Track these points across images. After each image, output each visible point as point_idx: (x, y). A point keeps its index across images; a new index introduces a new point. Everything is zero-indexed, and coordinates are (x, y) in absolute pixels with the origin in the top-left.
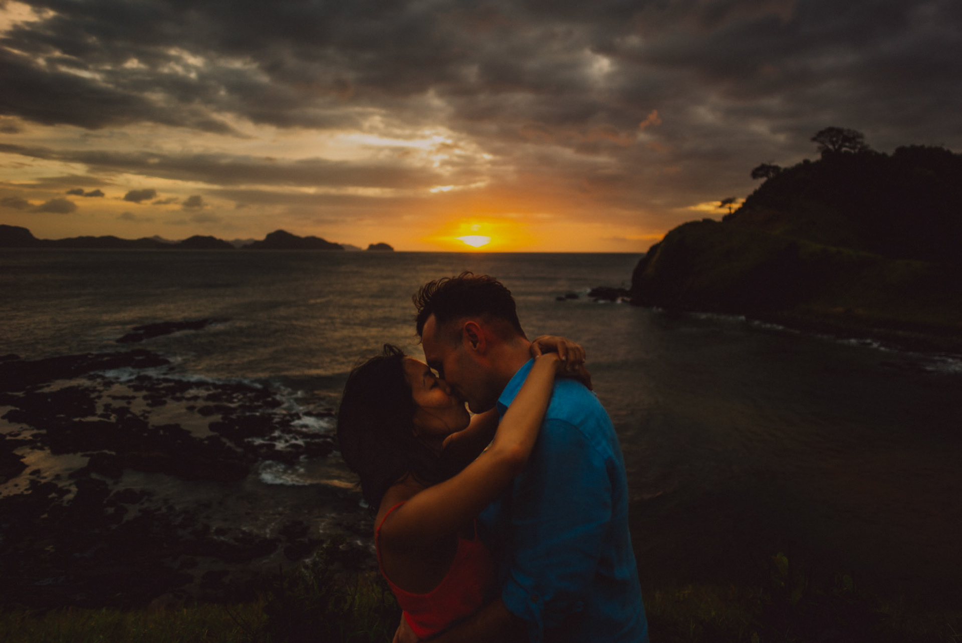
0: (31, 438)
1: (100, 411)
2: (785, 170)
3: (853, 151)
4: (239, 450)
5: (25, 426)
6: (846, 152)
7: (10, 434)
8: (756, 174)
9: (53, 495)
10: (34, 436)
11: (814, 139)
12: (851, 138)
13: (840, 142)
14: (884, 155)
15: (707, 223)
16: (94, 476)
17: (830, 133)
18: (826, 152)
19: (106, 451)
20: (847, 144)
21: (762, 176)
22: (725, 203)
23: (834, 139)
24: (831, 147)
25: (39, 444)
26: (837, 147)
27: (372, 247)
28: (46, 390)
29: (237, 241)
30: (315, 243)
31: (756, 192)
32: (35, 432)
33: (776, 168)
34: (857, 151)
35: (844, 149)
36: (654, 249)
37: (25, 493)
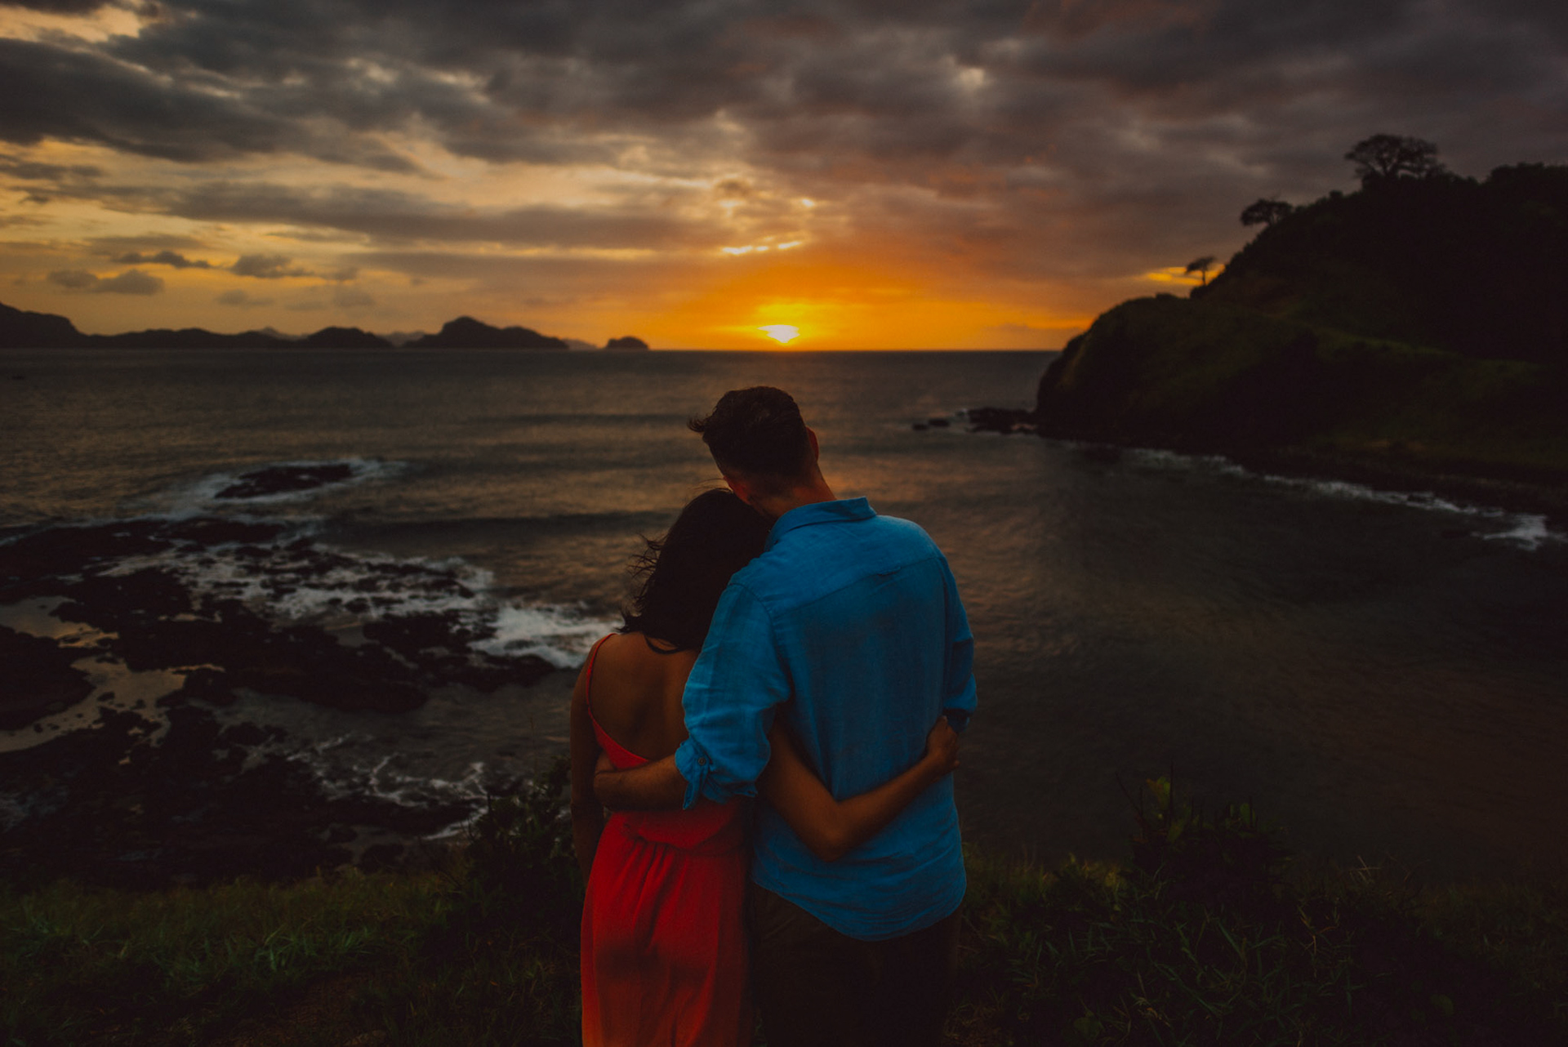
0: (96, 645)
1: (197, 606)
2: (1299, 209)
3: (1416, 176)
4: (411, 666)
5: (87, 628)
6: (1404, 177)
7: (65, 639)
8: (1247, 218)
9: (136, 730)
10: (102, 642)
11: (1350, 156)
12: (1415, 152)
13: (1395, 160)
14: (1471, 181)
15: (1165, 300)
16: (195, 703)
17: (1379, 144)
18: (1370, 179)
19: (209, 666)
20: (1407, 164)
21: (1259, 220)
22: (1192, 267)
23: (1385, 155)
24: (1378, 169)
25: (109, 655)
26: (1389, 168)
27: (613, 343)
28: (115, 572)
29: (397, 335)
30: (521, 338)
31: (1249, 249)
32: (102, 636)
33: (1283, 207)
34: (1423, 174)
35: (1401, 172)
36: (1074, 344)
37: (95, 727)
